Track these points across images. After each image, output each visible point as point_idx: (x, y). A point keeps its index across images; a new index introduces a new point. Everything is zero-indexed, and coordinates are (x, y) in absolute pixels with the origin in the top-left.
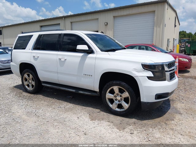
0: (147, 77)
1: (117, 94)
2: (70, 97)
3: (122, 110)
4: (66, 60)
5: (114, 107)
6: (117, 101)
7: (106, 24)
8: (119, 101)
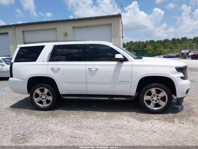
0: (181, 77)
1: (154, 95)
2: (96, 106)
3: (159, 108)
4: (97, 69)
5: (151, 107)
6: (154, 101)
7: (66, 34)
8: (156, 101)
